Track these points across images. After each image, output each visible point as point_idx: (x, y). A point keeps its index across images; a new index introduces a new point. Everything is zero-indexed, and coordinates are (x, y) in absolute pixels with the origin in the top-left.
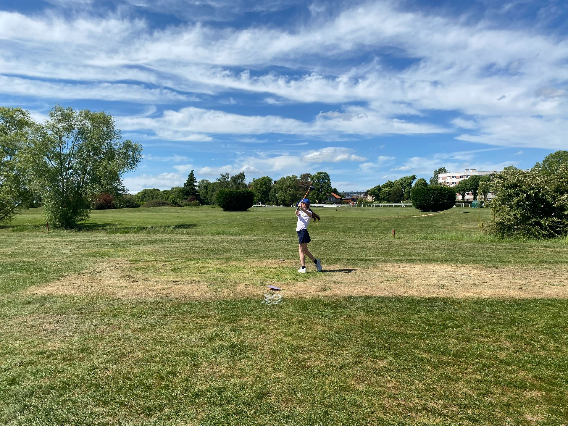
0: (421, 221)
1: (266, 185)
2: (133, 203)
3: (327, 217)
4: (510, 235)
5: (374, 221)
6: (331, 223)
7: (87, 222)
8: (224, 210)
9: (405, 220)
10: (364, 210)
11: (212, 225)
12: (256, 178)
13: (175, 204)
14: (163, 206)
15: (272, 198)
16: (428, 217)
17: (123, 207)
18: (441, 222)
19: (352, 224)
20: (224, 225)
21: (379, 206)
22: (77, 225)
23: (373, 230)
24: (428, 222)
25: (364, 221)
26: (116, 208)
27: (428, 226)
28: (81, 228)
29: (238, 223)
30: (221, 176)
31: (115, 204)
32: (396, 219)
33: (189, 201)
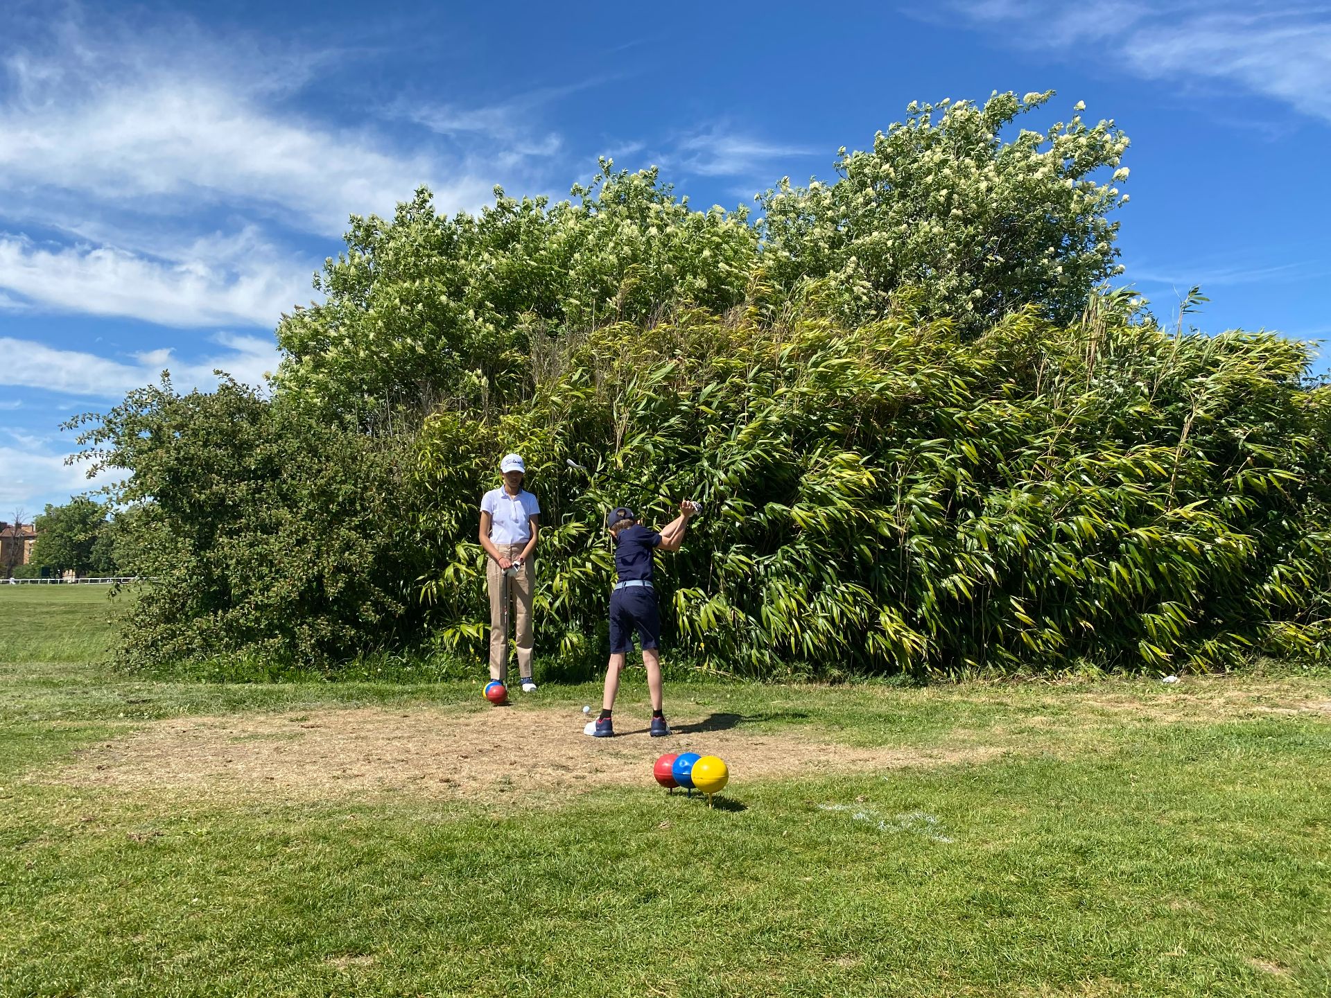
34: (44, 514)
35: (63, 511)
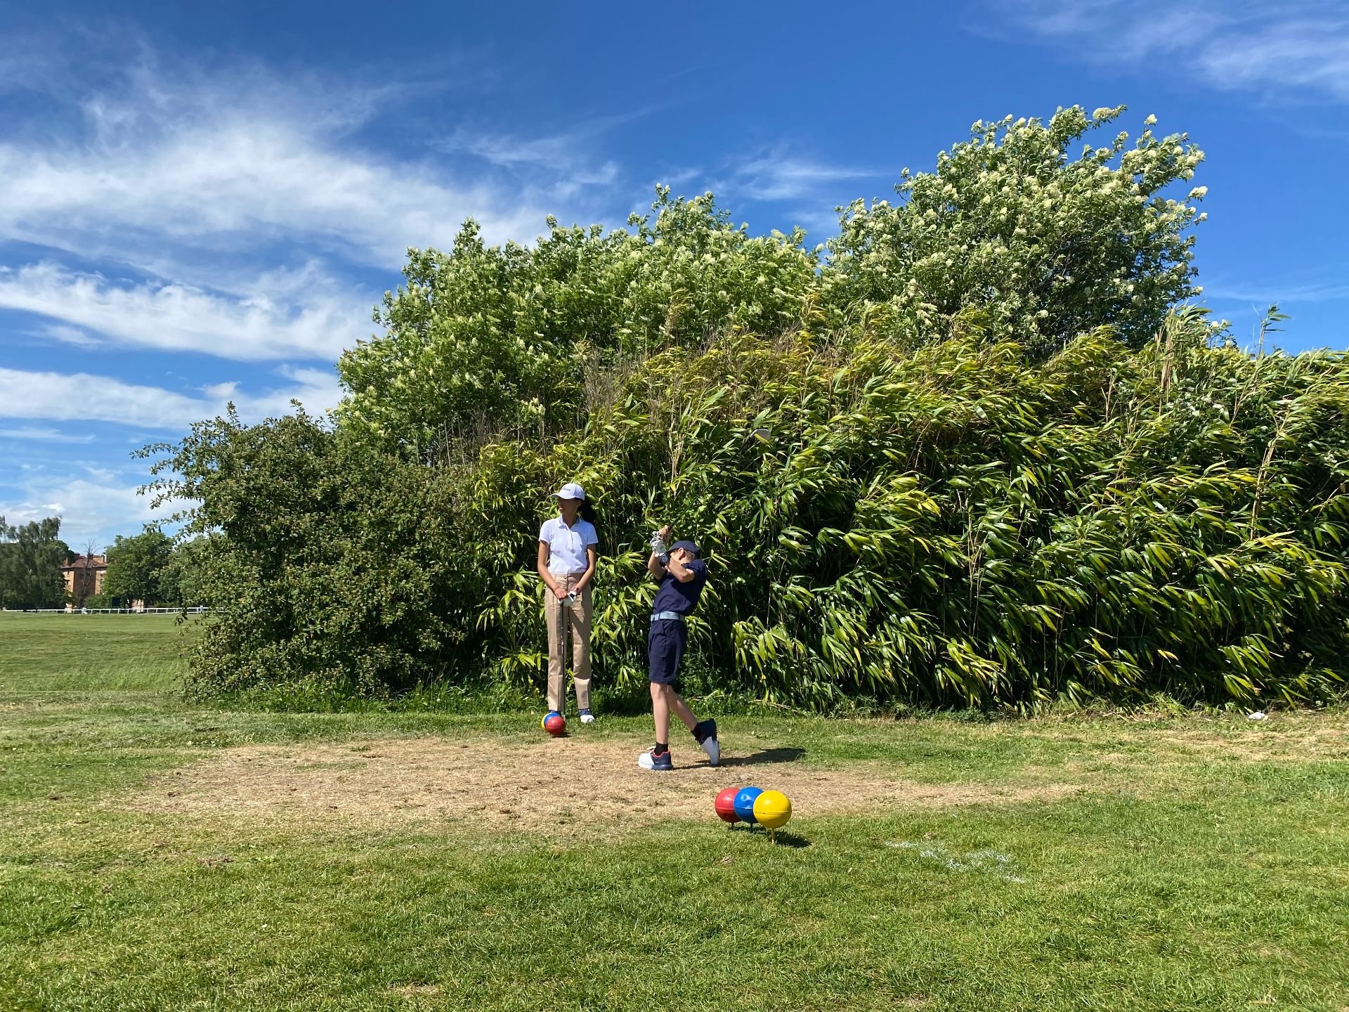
34: (115, 545)
35: (132, 542)
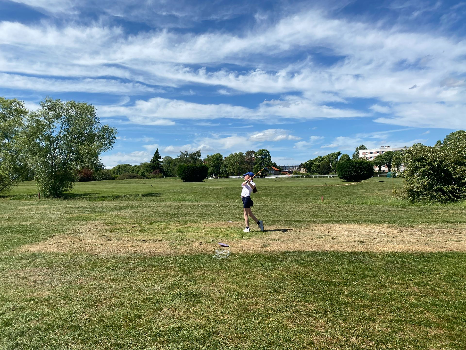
0: (345, 189)
1: (218, 161)
2: (109, 176)
3: (268, 186)
4: (419, 200)
5: (306, 189)
6: (271, 191)
7: (71, 192)
8: (184, 181)
9: (332, 188)
10: (298, 180)
11: (174, 193)
12: (210, 155)
13: (143, 176)
14: (133, 178)
15: (223, 171)
16: (351, 185)
17: (101, 180)
18: (362, 190)
19: (289, 191)
20: (183, 193)
21: (310, 177)
22: (63, 194)
23: (306, 196)
24: (351, 190)
25: (298, 190)
26: (95, 180)
27: (351, 193)
28: (67, 197)
29: (195, 191)
30: (181, 154)
31: (94, 177)
32: (325, 188)
33: (155, 174)
